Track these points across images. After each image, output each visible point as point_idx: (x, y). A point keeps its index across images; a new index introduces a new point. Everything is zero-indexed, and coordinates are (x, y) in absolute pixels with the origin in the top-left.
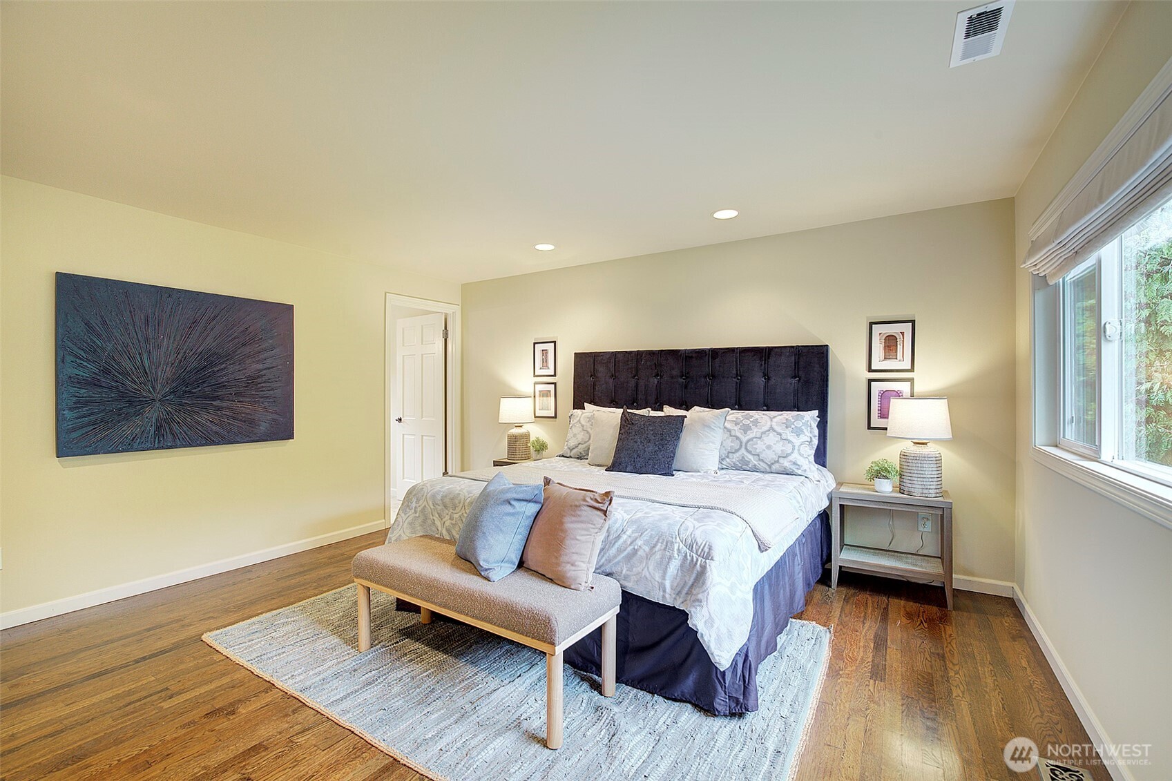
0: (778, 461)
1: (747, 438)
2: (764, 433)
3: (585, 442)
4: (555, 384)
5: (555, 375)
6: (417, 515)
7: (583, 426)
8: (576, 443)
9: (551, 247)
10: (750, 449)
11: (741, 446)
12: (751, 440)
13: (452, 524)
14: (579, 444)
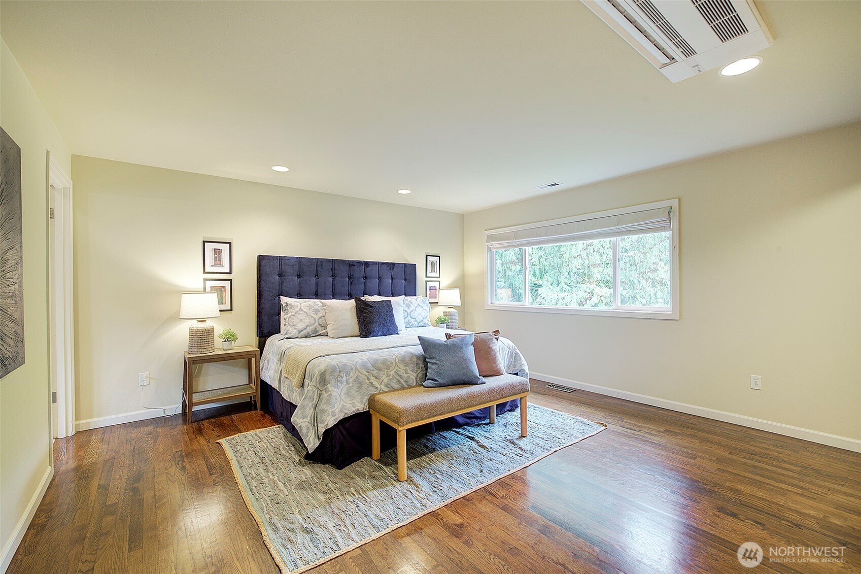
0: (423, 321)
1: (410, 310)
2: (416, 307)
3: (313, 324)
4: (231, 280)
5: (230, 273)
6: (351, 385)
7: (306, 313)
8: (304, 326)
9: (285, 169)
10: (412, 316)
11: (408, 315)
12: (412, 311)
13: (389, 379)
14: (307, 326)
